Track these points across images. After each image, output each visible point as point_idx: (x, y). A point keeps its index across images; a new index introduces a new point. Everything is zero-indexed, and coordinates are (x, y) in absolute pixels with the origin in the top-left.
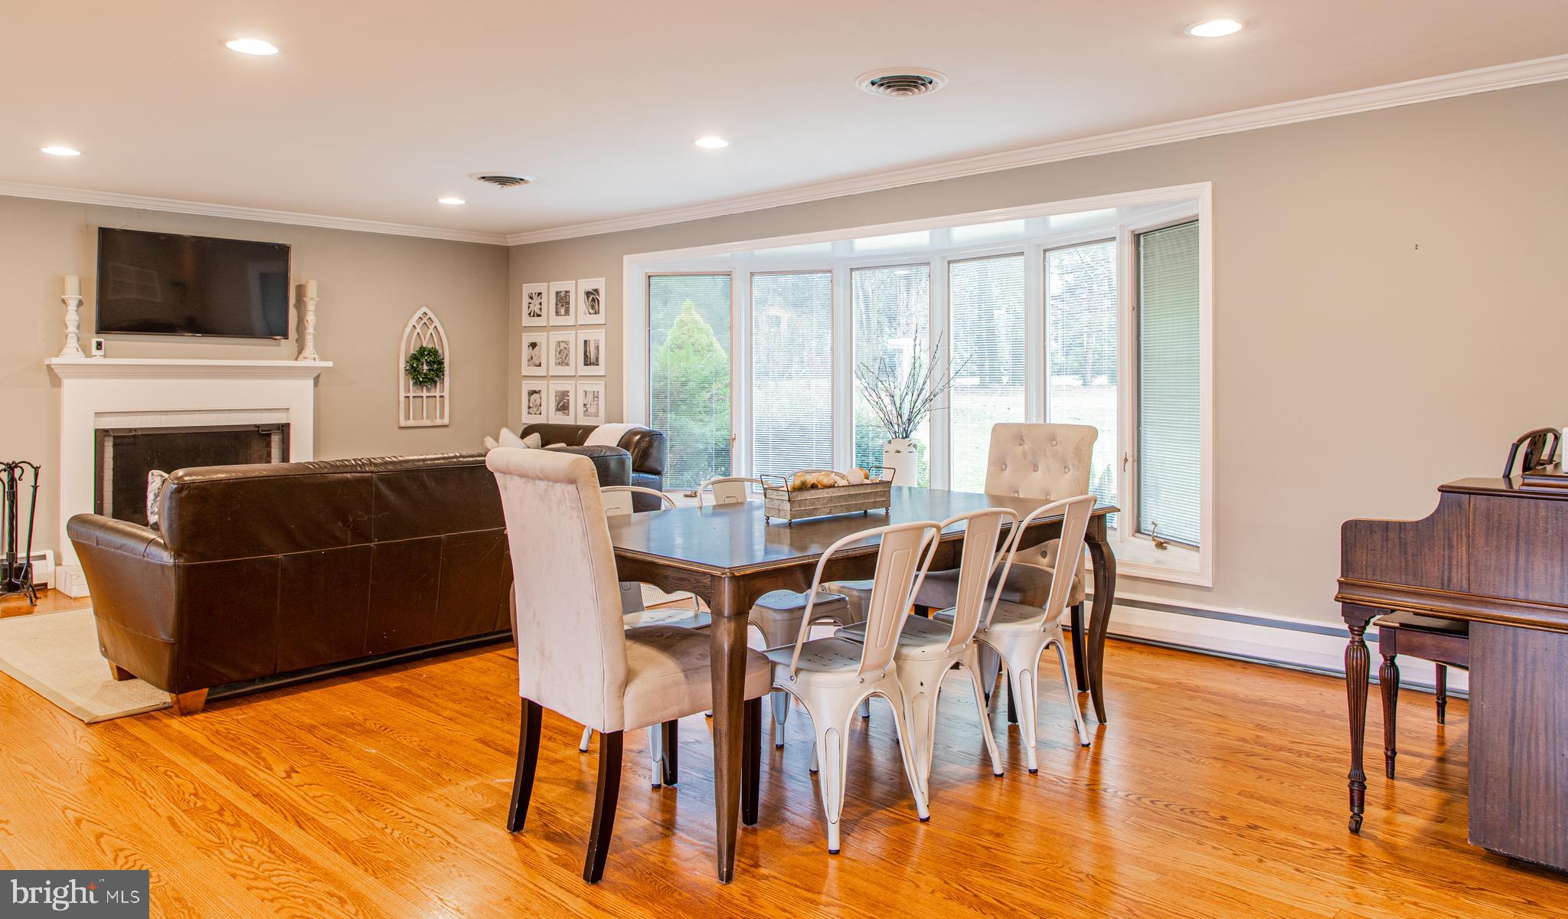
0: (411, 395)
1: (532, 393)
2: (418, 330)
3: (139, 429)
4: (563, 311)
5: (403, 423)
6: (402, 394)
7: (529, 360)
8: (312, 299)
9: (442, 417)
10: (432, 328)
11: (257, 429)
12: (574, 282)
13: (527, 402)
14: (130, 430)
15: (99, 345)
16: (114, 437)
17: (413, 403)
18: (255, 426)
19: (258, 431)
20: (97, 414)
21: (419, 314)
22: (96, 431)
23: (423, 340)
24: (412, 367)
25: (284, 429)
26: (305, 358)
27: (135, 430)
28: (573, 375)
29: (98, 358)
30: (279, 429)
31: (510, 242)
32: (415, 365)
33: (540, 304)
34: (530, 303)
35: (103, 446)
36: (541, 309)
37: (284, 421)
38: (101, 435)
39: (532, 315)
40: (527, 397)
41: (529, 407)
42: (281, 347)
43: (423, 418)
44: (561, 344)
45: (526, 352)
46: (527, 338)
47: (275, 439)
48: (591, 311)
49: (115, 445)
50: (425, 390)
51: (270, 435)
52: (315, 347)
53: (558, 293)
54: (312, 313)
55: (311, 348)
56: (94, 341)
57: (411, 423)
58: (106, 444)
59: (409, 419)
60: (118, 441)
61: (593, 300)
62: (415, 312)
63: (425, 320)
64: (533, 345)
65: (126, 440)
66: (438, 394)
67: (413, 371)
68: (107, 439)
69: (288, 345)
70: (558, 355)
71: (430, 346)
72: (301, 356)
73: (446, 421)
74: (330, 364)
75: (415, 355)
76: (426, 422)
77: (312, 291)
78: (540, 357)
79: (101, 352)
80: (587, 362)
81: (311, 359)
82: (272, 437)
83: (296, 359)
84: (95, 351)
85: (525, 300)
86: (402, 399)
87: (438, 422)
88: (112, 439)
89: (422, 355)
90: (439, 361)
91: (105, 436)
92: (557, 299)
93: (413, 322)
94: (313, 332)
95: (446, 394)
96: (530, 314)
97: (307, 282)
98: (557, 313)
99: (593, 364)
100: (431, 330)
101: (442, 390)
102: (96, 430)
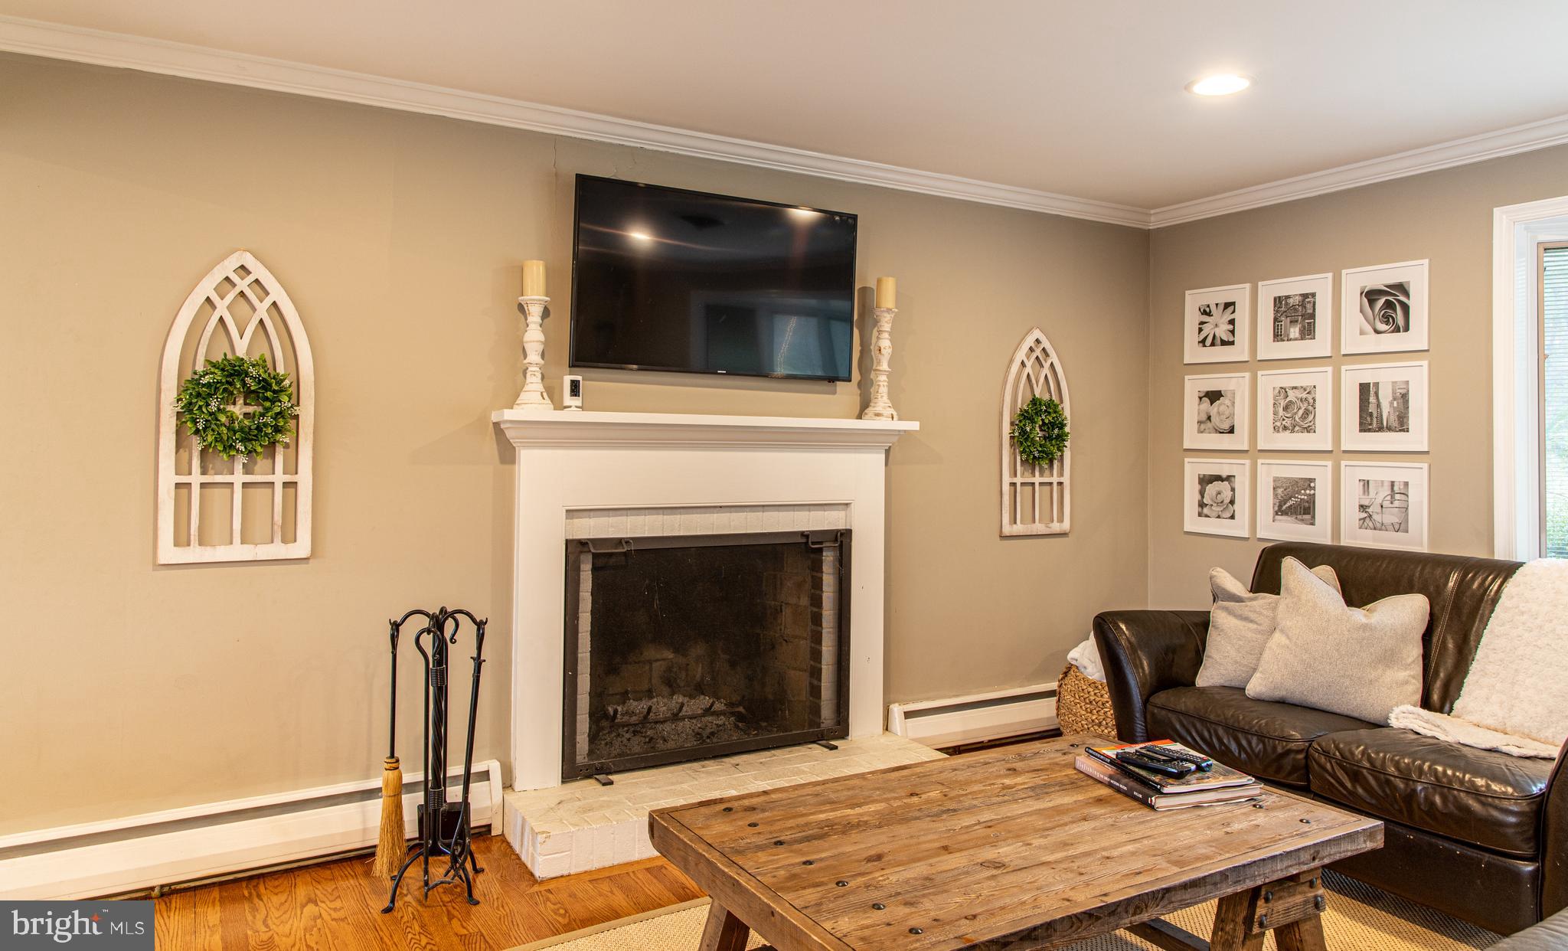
0: (1018, 480)
1: (1206, 480)
2: (1028, 369)
3: (632, 539)
4: (1295, 332)
5: (1007, 530)
6: (1007, 479)
7: (1200, 423)
8: (889, 310)
9: (1061, 520)
10: (1047, 365)
11: (804, 540)
12: (1330, 275)
13: (1199, 497)
14: (619, 542)
15: (575, 389)
16: (593, 554)
17: (1021, 493)
18: (803, 534)
19: (807, 543)
20: (571, 513)
21: (1029, 341)
22: (568, 542)
23: (1035, 386)
24: (1023, 432)
25: (842, 540)
26: (878, 415)
27: (627, 541)
28: (1330, 448)
29: (574, 411)
30: (836, 540)
31: (1156, 221)
32: (1028, 429)
33: (1232, 322)
34: (1202, 323)
35: (578, 570)
36: (1233, 332)
37: (841, 526)
38: (576, 549)
39: (1209, 341)
40: (1197, 487)
41: (1202, 505)
42: (836, 396)
43: (1034, 522)
44: (1290, 393)
45: (1192, 409)
46: (1194, 385)
47: (829, 558)
48: (1382, 327)
49: (595, 569)
50: (1037, 473)
51: (820, 550)
52: (890, 396)
53: (1278, 301)
54: (886, 335)
55: (885, 398)
56: (567, 379)
57: (1019, 528)
58: (583, 567)
59: (1015, 523)
60: (601, 562)
61: (1389, 305)
62: (1023, 339)
63: (1038, 352)
64: (1214, 396)
65: (613, 560)
66: (1055, 479)
67: (1021, 439)
68: (583, 557)
69: (846, 393)
70: (1281, 412)
71: (1046, 397)
72: (870, 411)
73: (1066, 525)
74: (914, 426)
75: (1027, 411)
76: (1039, 528)
77: (888, 297)
78: (1231, 416)
79: (577, 401)
80: (1368, 422)
81: (883, 419)
82: (824, 554)
83: (860, 417)
84: (568, 400)
85: (1192, 318)
86: (1006, 488)
87: (1056, 527)
88: (590, 557)
89: (1038, 413)
90: (1060, 423)
91: (581, 552)
92: (1276, 312)
93: (1021, 355)
94: (888, 369)
95: (1066, 479)
96: (1203, 342)
97: (879, 281)
98: (1278, 336)
99: (1389, 429)
100: (1046, 370)
101: (1061, 474)
102: (567, 540)
